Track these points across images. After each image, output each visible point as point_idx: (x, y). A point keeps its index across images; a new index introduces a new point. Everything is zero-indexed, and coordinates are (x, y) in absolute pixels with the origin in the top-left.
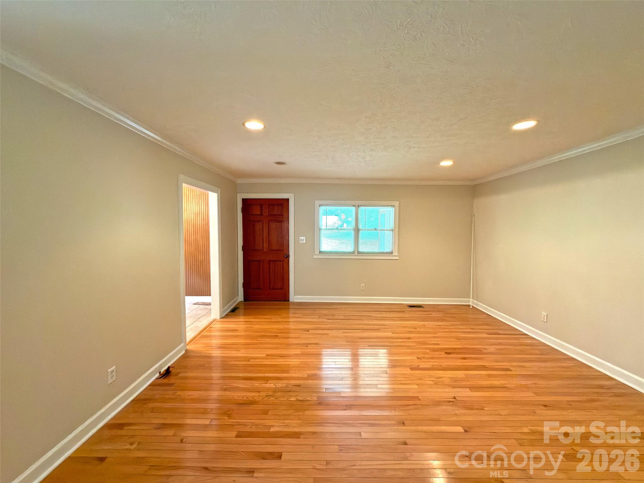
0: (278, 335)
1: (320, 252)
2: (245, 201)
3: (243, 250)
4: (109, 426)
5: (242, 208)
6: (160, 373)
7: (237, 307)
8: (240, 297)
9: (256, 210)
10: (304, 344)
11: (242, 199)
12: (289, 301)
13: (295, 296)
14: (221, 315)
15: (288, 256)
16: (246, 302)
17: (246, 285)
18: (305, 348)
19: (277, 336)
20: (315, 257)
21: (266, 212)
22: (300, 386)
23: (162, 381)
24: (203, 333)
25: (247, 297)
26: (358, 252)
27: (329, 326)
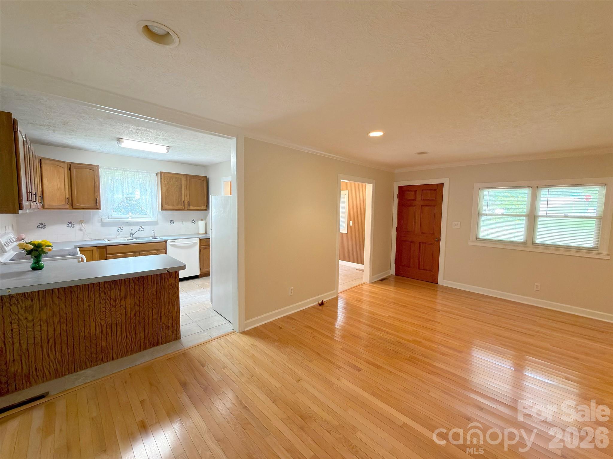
0: (408, 306)
1: (478, 239)
2: (401, 188)
3: (396, 231)
4: (288, 317)
5: (398, 194)
6: (318, 302)
7: (387, 278)
8: (392, 271)
9: (410, 196)
10: (427, 319)
11: (399, 186)
12: (437, 284)
13: (444, 280)
14: (370, 281)
15: (439, 241)
16: (397, 277)
17: (398, 262)
18: (427, 322)
19: (406, 306)
20: (470, 243)
21: (419, 198)
22: (401, 343)
23: (318, 307)
24: (353, 289)
25: (398, 272)
26: (532, 243)
27: (467, 315)
